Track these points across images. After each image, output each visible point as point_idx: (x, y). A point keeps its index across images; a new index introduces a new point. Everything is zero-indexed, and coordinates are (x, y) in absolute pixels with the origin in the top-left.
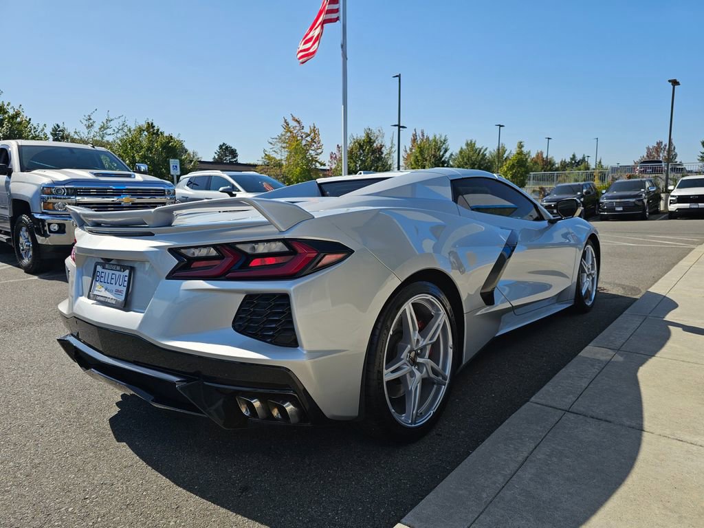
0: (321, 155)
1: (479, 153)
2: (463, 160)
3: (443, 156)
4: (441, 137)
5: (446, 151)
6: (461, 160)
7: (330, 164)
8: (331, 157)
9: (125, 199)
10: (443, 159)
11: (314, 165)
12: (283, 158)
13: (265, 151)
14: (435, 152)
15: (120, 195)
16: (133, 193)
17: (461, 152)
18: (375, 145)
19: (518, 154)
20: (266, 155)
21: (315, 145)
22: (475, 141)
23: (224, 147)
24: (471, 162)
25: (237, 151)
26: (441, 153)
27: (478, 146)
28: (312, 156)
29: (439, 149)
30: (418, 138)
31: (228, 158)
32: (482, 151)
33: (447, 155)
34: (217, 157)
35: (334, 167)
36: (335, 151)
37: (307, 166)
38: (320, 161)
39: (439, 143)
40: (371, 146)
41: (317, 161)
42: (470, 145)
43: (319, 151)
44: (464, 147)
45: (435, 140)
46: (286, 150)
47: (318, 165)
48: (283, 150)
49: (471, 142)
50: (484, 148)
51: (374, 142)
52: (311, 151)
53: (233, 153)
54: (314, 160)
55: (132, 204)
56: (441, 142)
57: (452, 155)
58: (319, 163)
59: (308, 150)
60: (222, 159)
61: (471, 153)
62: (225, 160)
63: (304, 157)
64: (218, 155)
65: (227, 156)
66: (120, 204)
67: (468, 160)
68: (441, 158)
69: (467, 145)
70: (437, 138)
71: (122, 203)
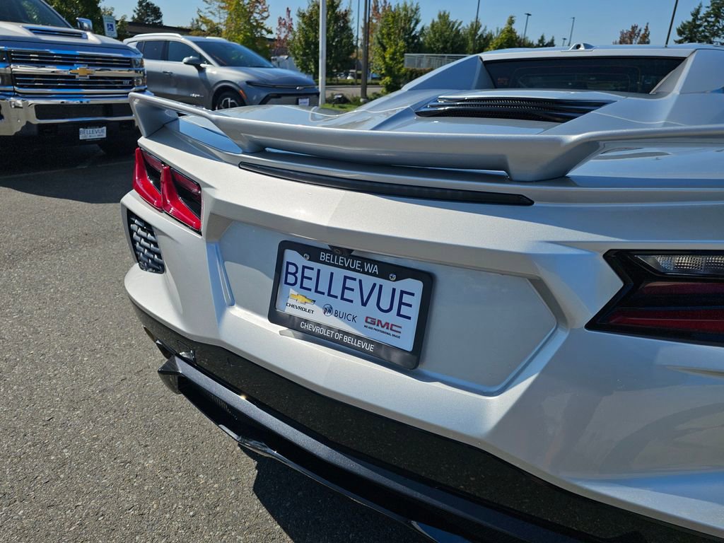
0: (267, 20)
1: (453, 27)
2: (435, 36)
3: (414, 29)
4: (412, 4)
5: (417, 22)
6: (432, 36)
7: (278, 33)
8: (280, 23)
9: (80, 71)
10: (413, 34)
11: (260, 32)
12: (222, 21)
13: (199, 11)
14: (405, 24)
15: (72, 64)
16: (90, 61)
17: (433, 25)
18: (338, 10)
19: (508, 31)
20: (201, 17)
21: (260, 7)
22: (449, 13)
23: (144, 4)
24: (443, 39)
25: (161, 10)
26: (412, 26)
27: (452, 19)
28: (256, 21)
29: (410, 21)
30: (380, 5)
31: (150, 19)
32: (456, 25)
33: (418, 28)
34: (136, 16)
35: (282, 36)
36: (284, 16)
37: (252, 33)
38: (266, 27)
39: (410, 12)
40: (334, 11)
41: (262, 28)
42: (443, 17)
43: (265, 14)
44: (437, 20)
45: (405, 9)
46: (226, 11)
47: (264, 32)
48: (222, 11)
49: (445, 13)
50: (459, 22)
51: (338, 6)
52: (255, 15)
53: (156, 12)
54: (260, 26)
55: (91, 78)
56: (412, 11)
57: (423, 29)
58: (265, 29)
59: (252, 13)
60: (143, 20)
61: (444, 27)
62: (147, 20)
63: (248, 22)
64: (138, 14)
65: (149, 16)
66: (74, 77)
67: (440, 35)
68: (412, 32)
69: (440, 17)
70: (408, 6)
71: (77, 76)
